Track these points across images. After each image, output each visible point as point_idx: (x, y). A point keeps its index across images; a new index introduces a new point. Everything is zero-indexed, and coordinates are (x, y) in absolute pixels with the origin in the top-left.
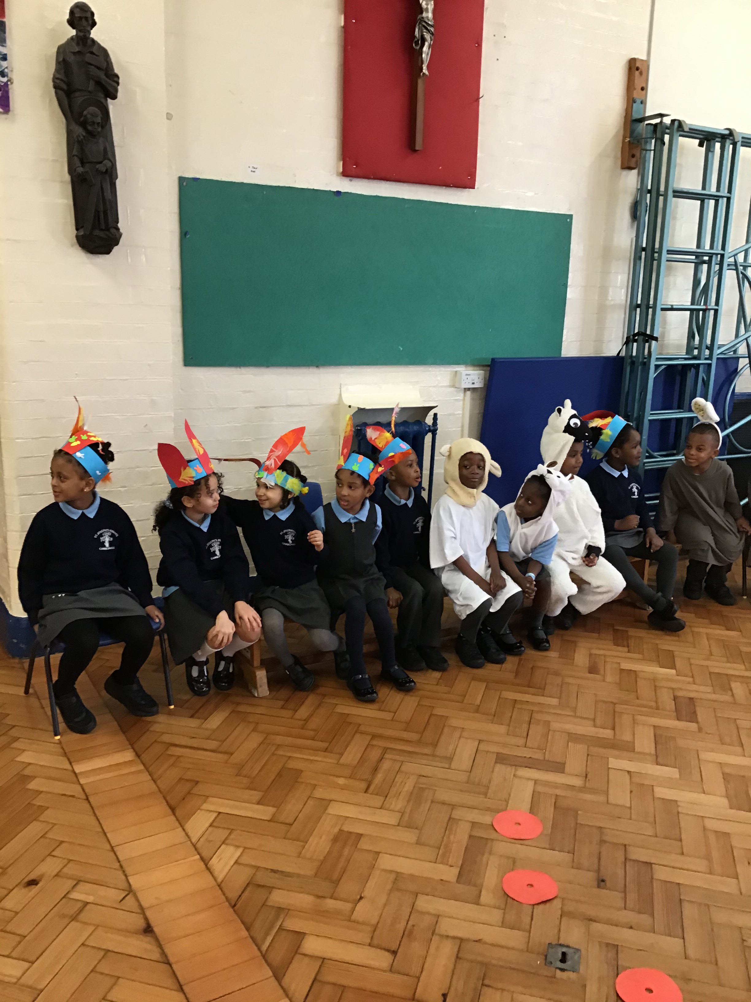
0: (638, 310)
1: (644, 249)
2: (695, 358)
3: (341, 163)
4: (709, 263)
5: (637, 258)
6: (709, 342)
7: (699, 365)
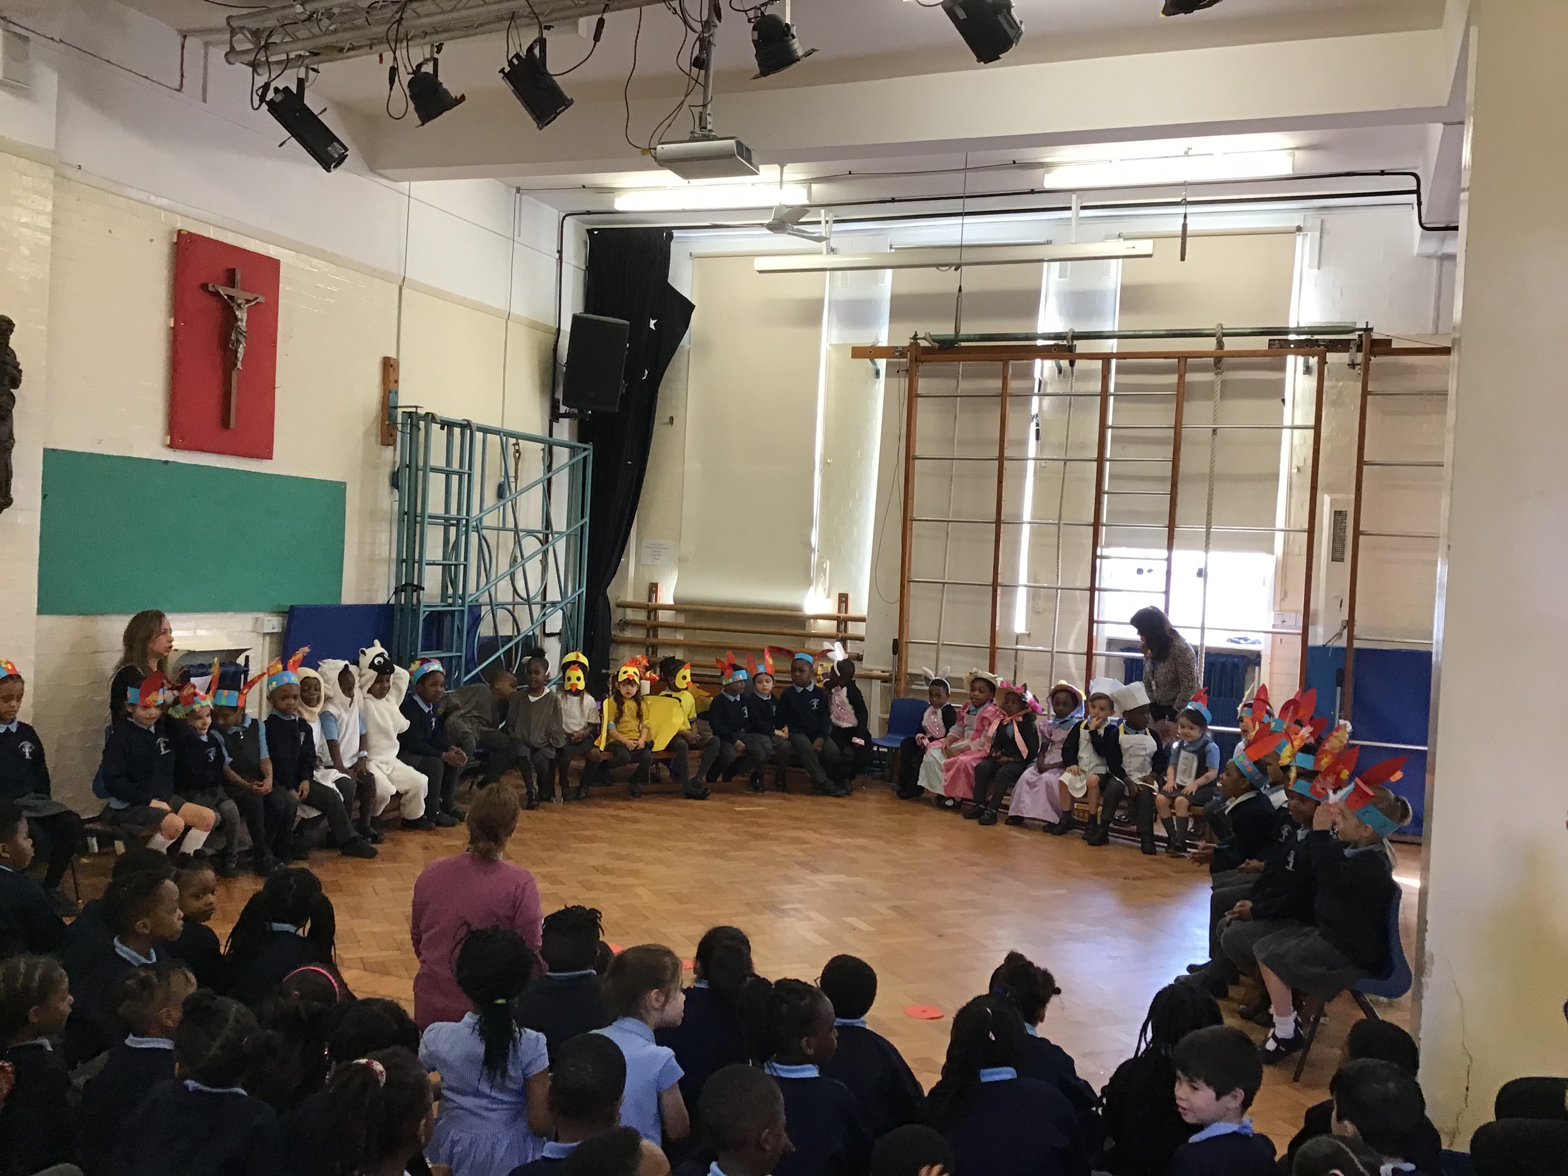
0: (404, 564)
1: (406, 513)
2: (450, 605)
3: (169, 437)
4: (457, 525)
5: (401, 521)
6: (461, 592)
7: (454, 611)
